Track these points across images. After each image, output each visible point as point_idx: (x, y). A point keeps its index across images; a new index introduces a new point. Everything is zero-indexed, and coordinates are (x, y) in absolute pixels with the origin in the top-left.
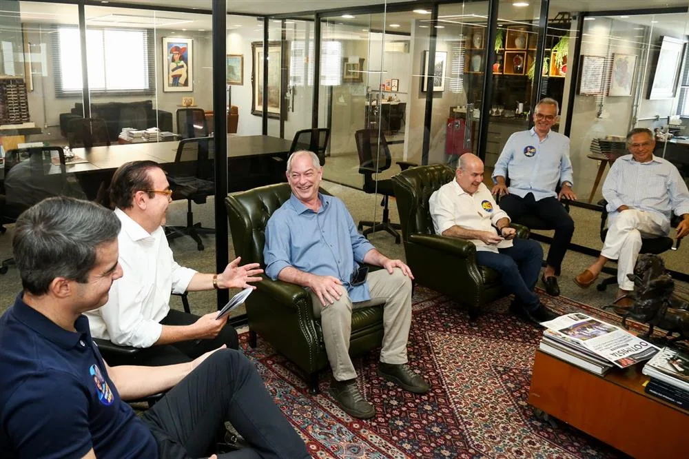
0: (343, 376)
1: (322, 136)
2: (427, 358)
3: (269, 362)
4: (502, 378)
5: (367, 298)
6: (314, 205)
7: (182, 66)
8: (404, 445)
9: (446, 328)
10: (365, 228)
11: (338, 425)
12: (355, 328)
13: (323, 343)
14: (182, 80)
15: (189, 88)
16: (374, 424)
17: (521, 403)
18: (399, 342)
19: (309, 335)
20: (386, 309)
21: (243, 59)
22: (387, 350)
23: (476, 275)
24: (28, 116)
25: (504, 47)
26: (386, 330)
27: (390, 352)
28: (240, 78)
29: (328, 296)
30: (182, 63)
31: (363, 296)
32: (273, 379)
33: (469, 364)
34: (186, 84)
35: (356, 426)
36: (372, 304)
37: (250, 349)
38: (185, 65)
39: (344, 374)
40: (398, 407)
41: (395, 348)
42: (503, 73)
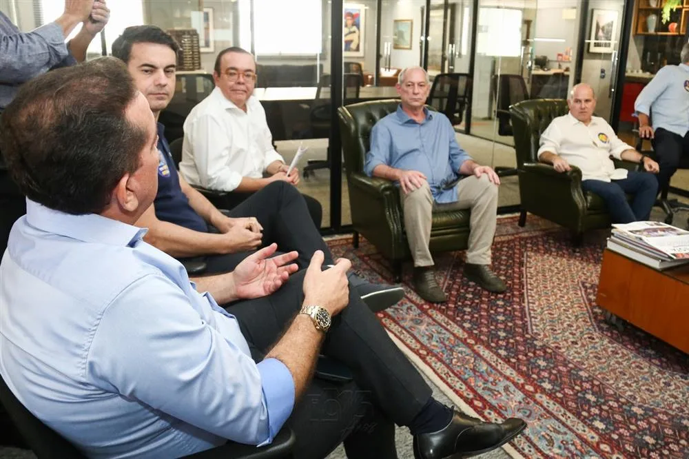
0: (420, 263)
2: (516, 270)
3: (366, 258)
4: (586, 291)
5: (455, 199)
7: (354, 32)
11: (409, 304)
13: (405, 233)
14: (353, 46)
16: (443, 307)
17: (596, 310)
18: (483, 244)
20: (473, 211)
21: (412, 23)
22: (471, 251)
24: (200, 64)
26: (472, 231)
27: (474, 253)
28: (409, 42)
29: (409, 184)
30: (354, 28)
31: (452, 198)
32: (364, 270)
34: (358, 49)
35: (426, 307)
36: (459, 206)
37: (353, 248)
38: (357, 31)
39: (421, 261)
41: (479, 249)
42: (679, 32)
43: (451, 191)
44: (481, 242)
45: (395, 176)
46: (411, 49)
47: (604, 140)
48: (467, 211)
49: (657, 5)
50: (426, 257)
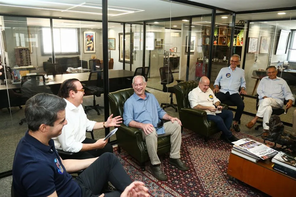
0: (155, 163)
1: (146, 70)
2: (187, 157)
3: (126, 158)
4: (217, 164)
5: (164, 133)
6: (143, 97)
7: (91, 43)
8: (178, 191)
9: (195, 145)
10: (164, 106)
11: (153, 183)
12: (159, 145)
13: (147, 151)
14: (91, 48)
15: (94, 52)
16: (167, 182)
17: (225, 174)
18: (177, 150)
19: (141, 148)
20: (171, 137)
21: (115, 40)
22: (172, 153)
23: (207, 124)
24: (30, 63)
25: (218, 34)
26: (172, 145)
27: (174, 154)
28: (114, 47)
29: (148, 131)
30: (91, 41)
31: (162, 132)
32: (127, 165)
33: (204, 159)
34: (93, 50)
35: (160, 183)
36: (165, 135)
37: (118, 153)
38: (92, 43)
39: (155, 162)
40: (176, 176)
41: (175, 153)
42: (218, 44)
43: (161, 128)
44: (176, 149)
45: (140, 127)
46: (115, 50)
47: (211, 98)
48: (169, 136)
49: (209, 34)
50: (157, 160)
